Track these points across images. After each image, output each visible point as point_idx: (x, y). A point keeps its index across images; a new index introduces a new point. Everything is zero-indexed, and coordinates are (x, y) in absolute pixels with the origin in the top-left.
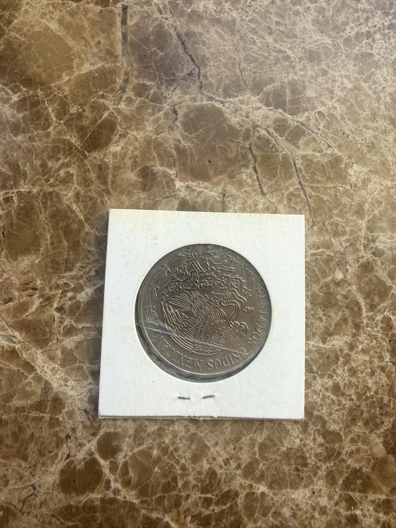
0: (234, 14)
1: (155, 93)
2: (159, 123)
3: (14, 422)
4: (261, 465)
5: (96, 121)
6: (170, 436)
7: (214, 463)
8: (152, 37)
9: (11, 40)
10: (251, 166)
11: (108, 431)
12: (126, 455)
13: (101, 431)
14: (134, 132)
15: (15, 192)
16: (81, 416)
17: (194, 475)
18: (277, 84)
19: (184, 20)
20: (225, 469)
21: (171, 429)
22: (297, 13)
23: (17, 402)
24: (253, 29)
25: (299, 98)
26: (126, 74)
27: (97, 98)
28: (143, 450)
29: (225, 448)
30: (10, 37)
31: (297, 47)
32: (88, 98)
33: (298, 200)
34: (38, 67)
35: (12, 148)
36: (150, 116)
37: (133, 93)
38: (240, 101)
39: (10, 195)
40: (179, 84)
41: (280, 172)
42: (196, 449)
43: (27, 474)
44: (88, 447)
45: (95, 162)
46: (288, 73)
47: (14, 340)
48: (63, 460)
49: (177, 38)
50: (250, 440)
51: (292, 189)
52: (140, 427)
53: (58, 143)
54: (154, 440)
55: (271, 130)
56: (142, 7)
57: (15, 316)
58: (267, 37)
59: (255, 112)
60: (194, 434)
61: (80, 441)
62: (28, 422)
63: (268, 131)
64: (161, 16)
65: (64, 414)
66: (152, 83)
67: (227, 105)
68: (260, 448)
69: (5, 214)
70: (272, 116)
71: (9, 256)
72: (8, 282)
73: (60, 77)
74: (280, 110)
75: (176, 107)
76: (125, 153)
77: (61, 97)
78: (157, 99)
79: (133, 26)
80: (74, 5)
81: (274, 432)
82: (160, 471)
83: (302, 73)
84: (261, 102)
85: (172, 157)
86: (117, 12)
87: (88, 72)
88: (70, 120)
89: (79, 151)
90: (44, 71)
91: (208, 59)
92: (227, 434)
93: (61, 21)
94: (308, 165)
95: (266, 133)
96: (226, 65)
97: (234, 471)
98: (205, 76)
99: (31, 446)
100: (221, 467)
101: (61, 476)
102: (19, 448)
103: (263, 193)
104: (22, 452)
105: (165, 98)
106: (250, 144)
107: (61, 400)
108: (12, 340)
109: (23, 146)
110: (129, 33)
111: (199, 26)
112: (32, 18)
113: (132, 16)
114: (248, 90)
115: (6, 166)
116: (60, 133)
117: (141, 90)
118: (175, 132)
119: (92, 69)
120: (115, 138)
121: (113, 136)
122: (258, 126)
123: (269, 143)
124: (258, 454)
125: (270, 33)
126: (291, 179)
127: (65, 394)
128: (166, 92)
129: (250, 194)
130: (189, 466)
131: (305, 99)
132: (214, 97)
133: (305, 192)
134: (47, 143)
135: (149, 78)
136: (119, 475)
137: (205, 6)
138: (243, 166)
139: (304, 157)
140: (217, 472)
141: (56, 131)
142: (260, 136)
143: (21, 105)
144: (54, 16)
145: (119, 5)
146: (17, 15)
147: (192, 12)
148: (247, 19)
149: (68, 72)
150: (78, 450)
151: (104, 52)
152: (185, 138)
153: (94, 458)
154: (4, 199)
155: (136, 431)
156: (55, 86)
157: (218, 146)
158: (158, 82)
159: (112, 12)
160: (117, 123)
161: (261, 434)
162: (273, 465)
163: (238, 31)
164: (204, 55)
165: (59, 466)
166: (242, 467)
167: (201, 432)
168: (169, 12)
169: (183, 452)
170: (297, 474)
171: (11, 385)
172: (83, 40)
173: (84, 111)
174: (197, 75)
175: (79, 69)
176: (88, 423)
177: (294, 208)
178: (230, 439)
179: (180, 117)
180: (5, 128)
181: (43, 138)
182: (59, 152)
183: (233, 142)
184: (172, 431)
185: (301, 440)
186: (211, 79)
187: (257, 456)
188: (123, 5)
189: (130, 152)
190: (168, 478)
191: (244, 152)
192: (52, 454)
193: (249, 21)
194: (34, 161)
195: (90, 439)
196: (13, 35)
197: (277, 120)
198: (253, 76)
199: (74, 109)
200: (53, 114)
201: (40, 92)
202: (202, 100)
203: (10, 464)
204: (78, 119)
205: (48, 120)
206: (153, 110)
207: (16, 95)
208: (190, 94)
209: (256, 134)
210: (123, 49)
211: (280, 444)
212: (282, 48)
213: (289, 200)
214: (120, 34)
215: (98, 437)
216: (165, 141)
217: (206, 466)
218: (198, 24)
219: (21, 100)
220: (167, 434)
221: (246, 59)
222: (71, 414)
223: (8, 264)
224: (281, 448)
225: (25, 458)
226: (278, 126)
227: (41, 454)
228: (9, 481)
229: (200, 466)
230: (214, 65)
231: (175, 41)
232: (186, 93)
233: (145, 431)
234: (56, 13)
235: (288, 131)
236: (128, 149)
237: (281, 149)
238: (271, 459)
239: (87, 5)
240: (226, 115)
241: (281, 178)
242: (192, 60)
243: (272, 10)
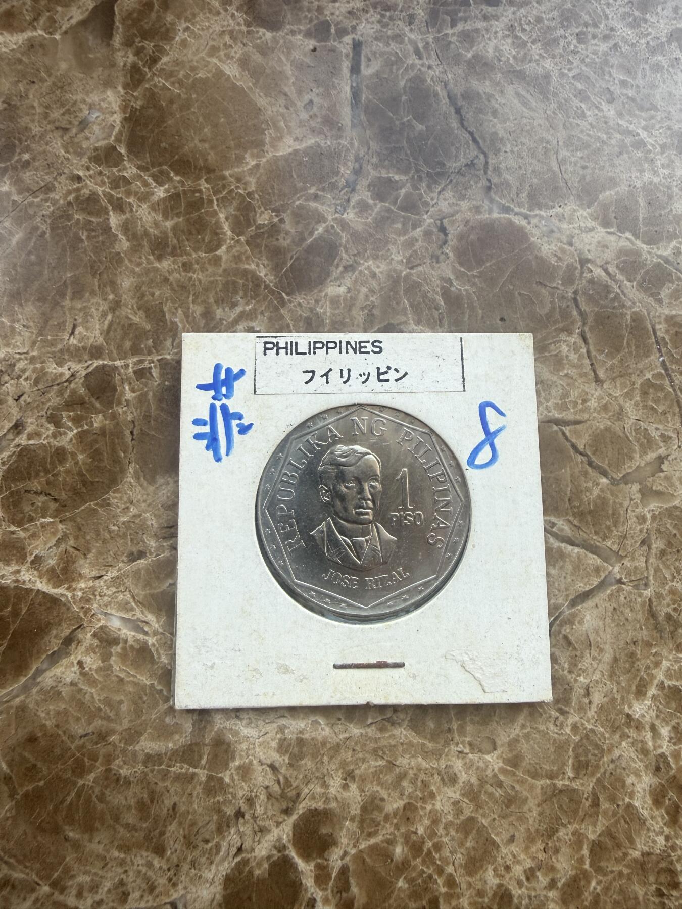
0: (548, 64)
1: (408, 196)
2: (415, 248)
3: (142, 782)
4: (593, 884)
5: (303, 240)
6: (427, 822)
7: (507, 876)
8: (404, 98)
9: (156, 90)
10: (577, 331)
11: (313, 806)
12: (345, 854)
13: (301, 806)
14: (371, 262)
15: (155, 359)
16: (264, 776)
17: (471, 897)
18: (623, 189)
19: (460, 71)
20: (528, 889)
21: (429, 807)
22: (657, 68)
23: (147, 745)
24: (580, 92)
25: (661, 215)
26: (357, 159)
27: (306, 200)
28: (377, 844)
29: (527, 849)
30: (155, 86)
31: (657, 127)
32: (289, 199)
33: (661, 395)
34: (202, 141)
35: (152, 281)
36: (399, 235)
37: (369, 194)
38: (557, 215)
39: (146, 364)
40: (451, 181)
41: (628, 344)
42: (474, 848)
43: (162, 881)
44: (276, 835)
45: (300, 312)
46: (642, 171)
47: (146, 629)
48: (231, 859)
49: (447, 100)
50: (573, 834)
51: (648, 376)
52: (373, 802)
53: (235, 275)
54: (397, 827)
55: (612, 269)
56: (388, 45)
57: (148, 584)
58: (605, 106)
59: (584, 235)
60: (471, 819)
61: (261, 823)
62: (168, 783)
63: (606, 271)
64: (421, 62)
65: (233, 771)
66: (403, 178)
67: (534, 221)
68: (591, 851)
69: (135, 398)
70: (615, 244)
71: (142, 474)
72: (137, 521)
73: (240, 160)
74: (628, 235)
75: (445, 221)
76: (354, 299)
77: (241, 195)
78: (411, 206)
79: (371, 76)
80: (269, 35)
81: (617, 822)
82: (407, 886)
83: (666, 171)
84: (595, 219)
85: (437, 308)
86: (344, 51)
87: (290, 154)
88: (257, 236)
89: (272, 292)
90: (212, 148)
91: (501, 140)
92: (531, 822)
93: (244, 62)
94: (677, 333)
95: (603, 274)
96: (533, 153)
97: (544, 893)
98: (497, 170)
99: (172, 827)
100: (520, 884)
101: (225, 888)
102: (150, 832)
103: (597, 380)
104: (154, 840)
105: (426, 204)
106: (575, 293)
107: (229, 745)
108: (142, 629)
109: (171, 278)
110: (364, 89)
111: (487, 83)
112: (194, 54)
113: (369, 60)
114: (572, 198)
115: (141, 313)
116: (238, 258)
117: (383, 189)
118: (443, 265)
119: (298, 147)
120: (336, 272)
121: (333, 268)
122: (588, 261)
123: (609, 292)
124: (587, 862)
125: (611, 101)
126: (647, 356)
127: (236, 733)
128: (427, 195)
129: (576, 380)
130: (462, 879)
131: (671, 217)
132: (512, 206)
133: (672, 381)
134: (214, 275)
135: (398, 169)
136: (332, 891)
137: (496, 49)
138: (562, 330)
139: (670, 320)
140: (513, 892)
141: (231, 254)
142: (593, 278)
143: (170, 205)
144: (233, 54)
145: (348, 39)
146: (167, 48)
147: (473, 56)
148: (571, 75)
149: (255, 151)
150: (256, 839)
151: (319, 120)
152: (459, 276)
153: (288, 856)
154: (135, 372)
155: (364, 809)
156: (231, 176)
157: (519, 294)
158: (413, 176)
159: (334, 51)
160: (340, 245)
161: (594, 824)
162: (616, 884)
163: (555, 95)
164: (496, 133)
165: (221, 868)
166: (559, 885)
167: (483, 815)
168: (434, 56)
169: (451, 852)
170: (660, 902)
171: (138, 712)
172: (284, 97)
173: (282, 221)
174: (482, 167)
175: (274, 147)
176: (276, 789)
177: (652, 408)
178: (537, 831)
179: (452, 240)
180: (141, 246)
181: (207, 265)
182: (236, 292)
183: (545, 286)
184: (430, 812)
185: (667, 838)
186: (507, 176)
187: (587, 866)
188: (354, 39)
189: (361, 297)
190: (421, 900)
191: (564, 306)
192: (210, 845)
193: (574, 77)
194: (191, 306)
195: (281, 820)
196: (159, 82)
197: (622, 252)
198: (581, 172)
199: (264, 218)
200: (227, 223)
201: (204, 185)
202: (490, 211)
203: (132, 861)
204: (272, 236)
205: (217, 234)
206: (404, 225)
207: (162, 188)
208: (469, 199)
209: (585, 275)
210: (353, 117)
211: (628, 844)
212: (632, 127)
213: (645, 394)
214: (348, 89)
215: (295, 817)
216: (425, 279)
217: (491, 879)
218: (485, 78)
219: (171, 198)
220: (421, 816)
221: (569, 143)
222: (245, 771)
223: (139, 489)
224: (631, 852)
225: (160, 851)
226: (625, 262)
227: (190, 844)
228: (129, 894)
229: (481, 879)
230: (512, 151)
231: (444, 108)
232: (463, 197)
233: (380, 809)
234: (236, 49)
235: (642, 271)
236: (359, 292)
237: (629, 304)
238: (612, 872)
239: (290, 37)
240: (532, 239)
241: (631, 353)
242: (475, 140)
243: (614, 60)
